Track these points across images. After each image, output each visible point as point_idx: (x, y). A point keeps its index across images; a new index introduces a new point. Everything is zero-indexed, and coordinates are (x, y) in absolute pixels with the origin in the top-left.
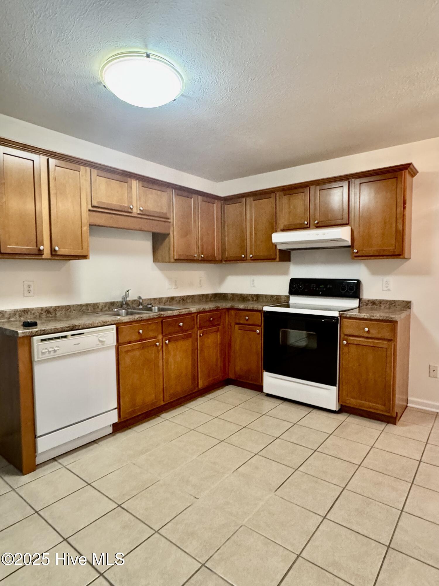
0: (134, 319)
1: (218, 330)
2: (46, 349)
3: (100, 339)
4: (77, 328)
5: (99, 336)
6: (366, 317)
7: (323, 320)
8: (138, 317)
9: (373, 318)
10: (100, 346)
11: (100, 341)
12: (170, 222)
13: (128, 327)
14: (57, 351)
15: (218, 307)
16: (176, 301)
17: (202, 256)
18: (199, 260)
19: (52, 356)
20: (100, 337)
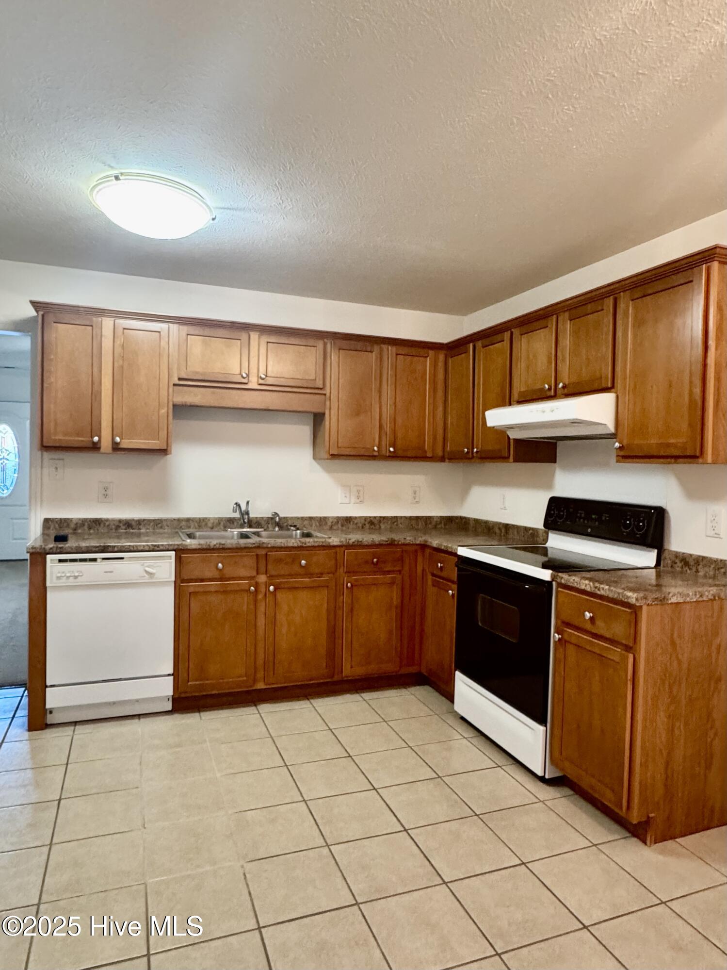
0: (209, 545)
1: (392, 583)
2: (63, 572)
3: (147, 569)
4: (110, 549)
5: (146, 565)
6: (588, 589)
7: (527, 587)
8: (217, 544)
9: (598, 592)
10: (147, 579)
11: (146, 572)
12: (325, 395)
13: (198, 556)
14: (79, 577)
15: (395, 540)
16: (356, 524)
17: (392, 449)
18: (386, 456)
19: (70, 583)
20: (148, 567)
